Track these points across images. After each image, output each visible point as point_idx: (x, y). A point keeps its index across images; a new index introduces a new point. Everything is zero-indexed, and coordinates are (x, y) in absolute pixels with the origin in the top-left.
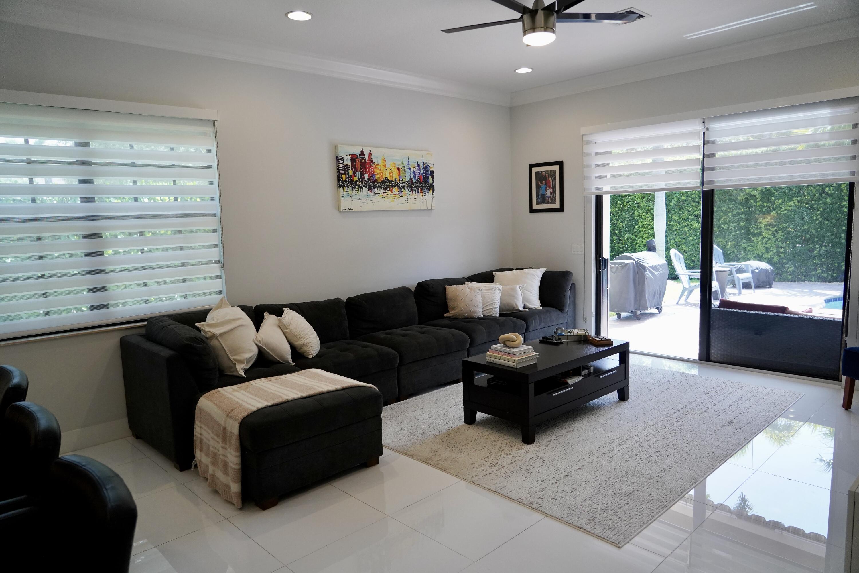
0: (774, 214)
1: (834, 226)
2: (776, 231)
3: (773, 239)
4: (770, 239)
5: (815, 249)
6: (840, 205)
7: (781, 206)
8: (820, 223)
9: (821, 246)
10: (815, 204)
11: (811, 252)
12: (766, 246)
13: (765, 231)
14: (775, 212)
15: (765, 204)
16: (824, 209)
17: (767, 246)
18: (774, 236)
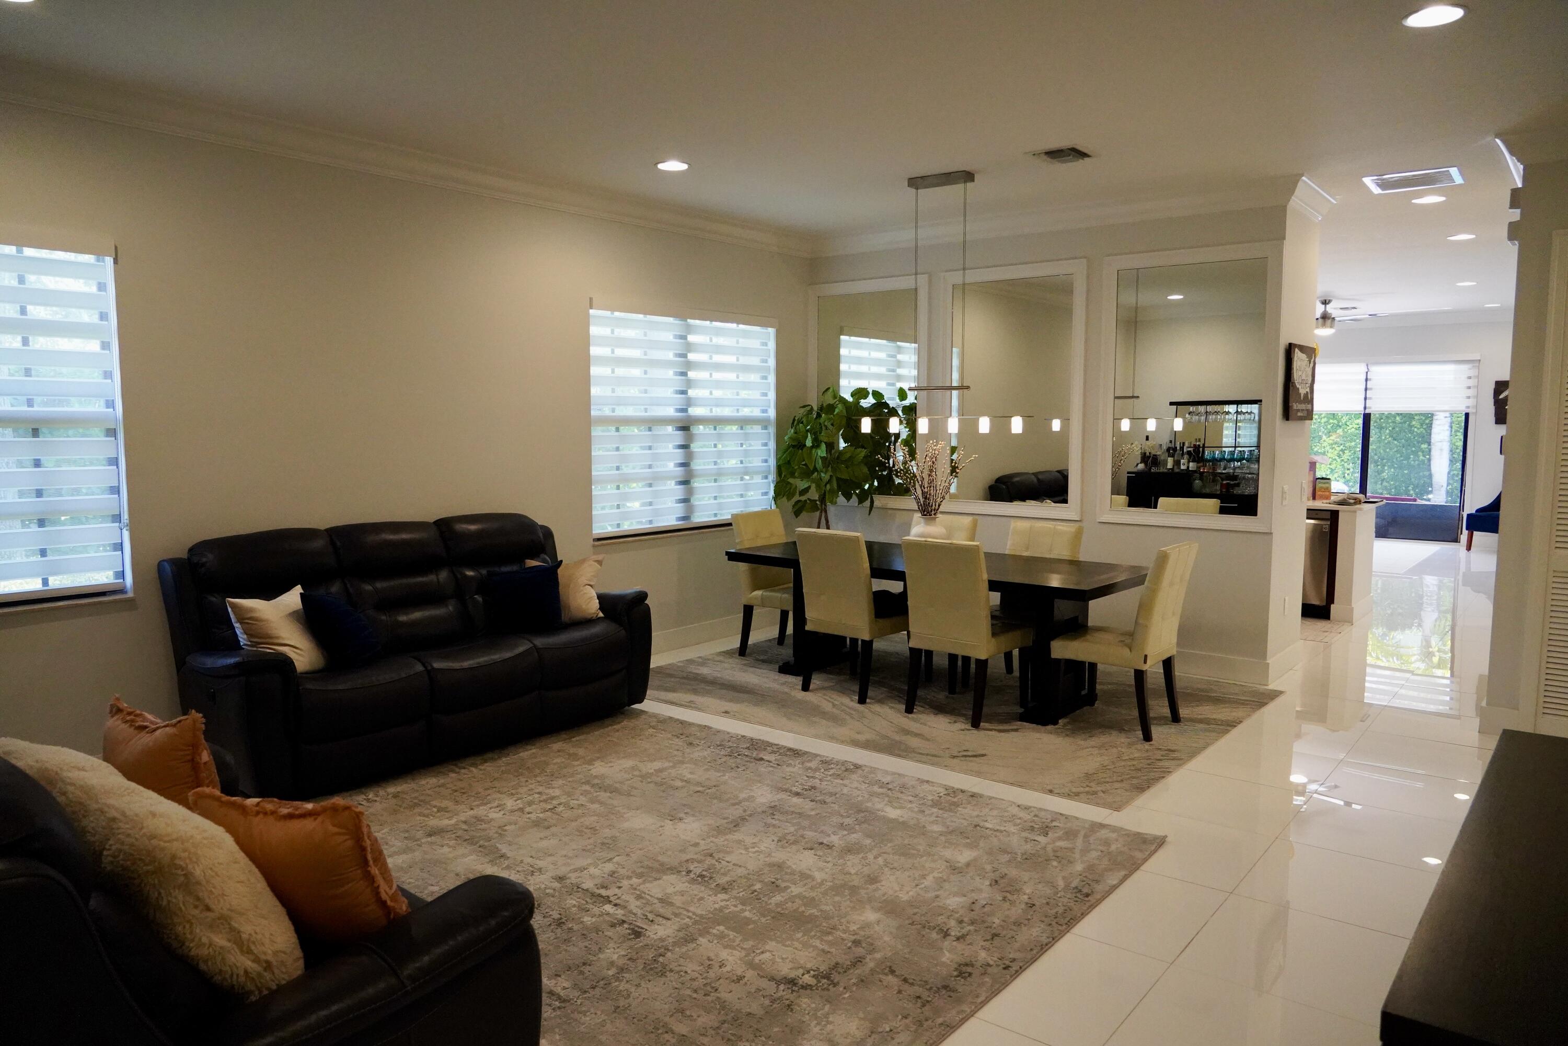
0: (1340, 431)
1: (1403, 447)
2: (1343, 451)
3: (1339, 460)
4: (1335, 459)
5: (1383, 471)
6: (1409, 425)
7: (1348, 423)
8: (1389, 442)
9: (1390, 467)
10: (1384, 422)
11: (1379, 474)
12: (1331, 467)
13: (1330, 450)
14: (1341, 430)
15: (1331, 421)
16: (1393, 429)
17: (1333, 467)
18: (1339, 456)
